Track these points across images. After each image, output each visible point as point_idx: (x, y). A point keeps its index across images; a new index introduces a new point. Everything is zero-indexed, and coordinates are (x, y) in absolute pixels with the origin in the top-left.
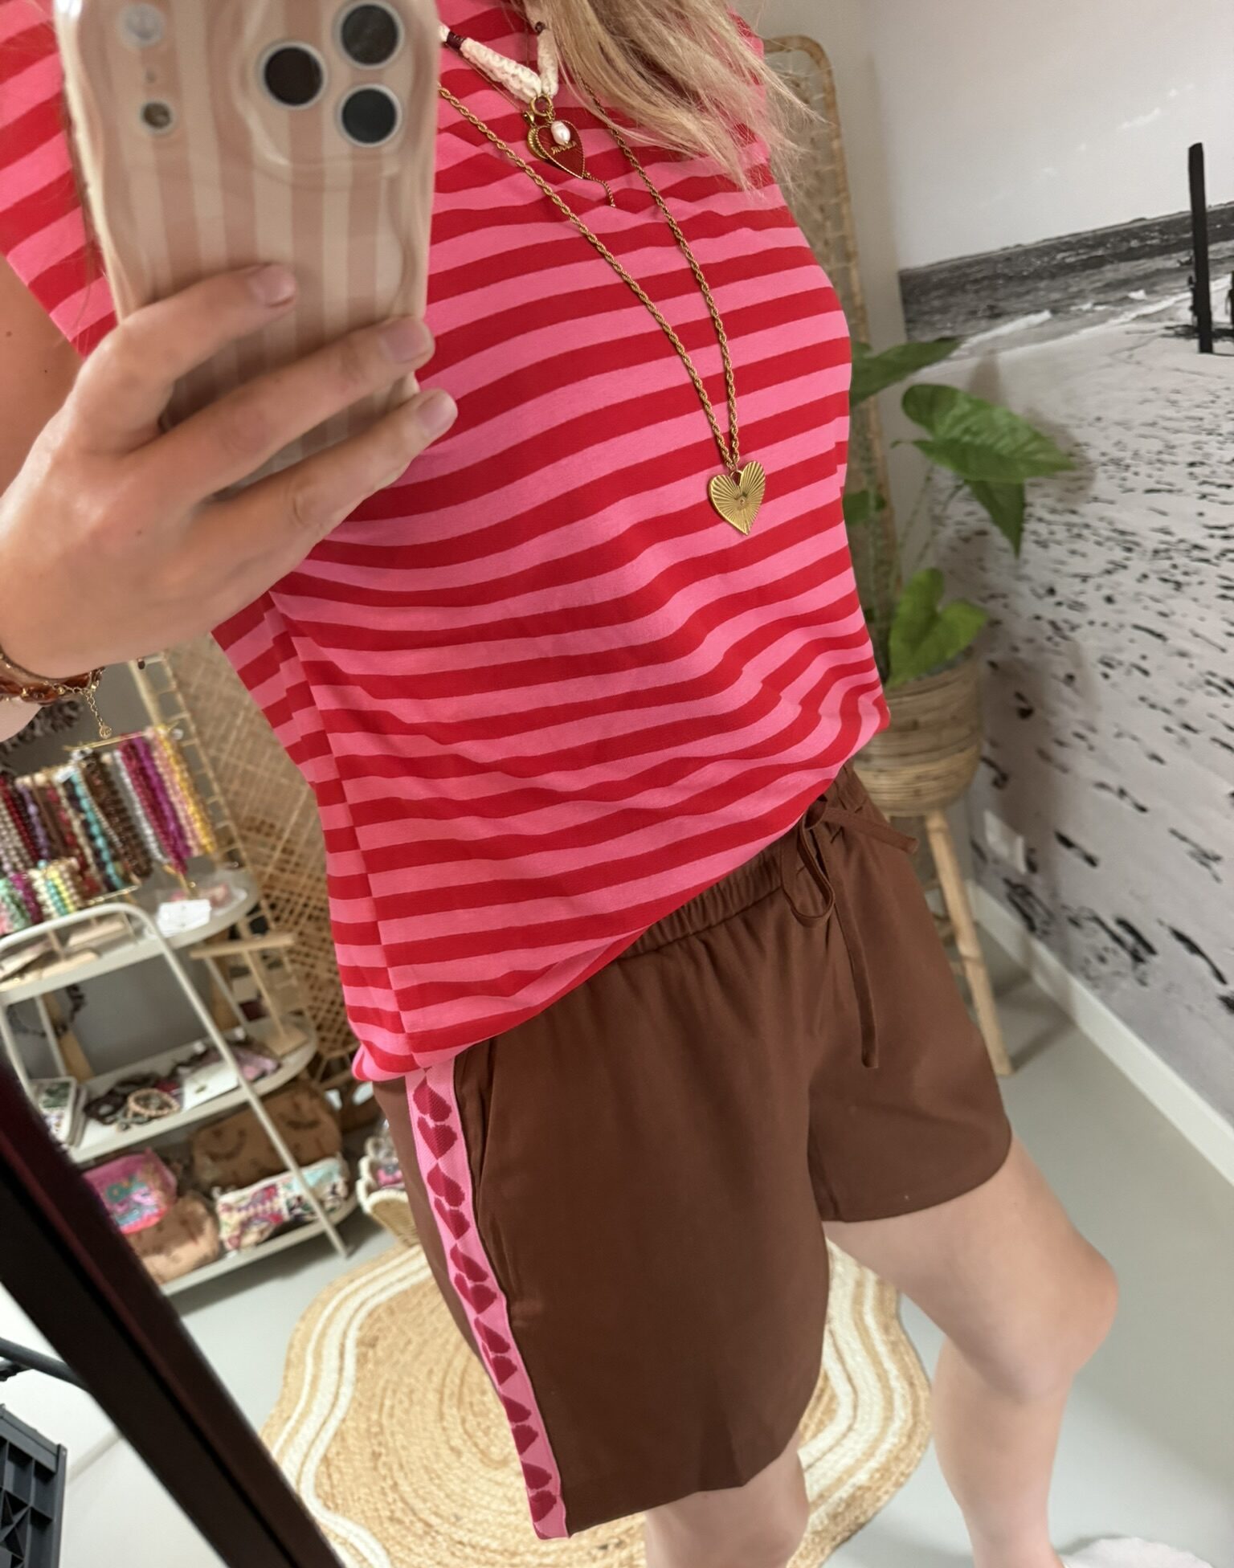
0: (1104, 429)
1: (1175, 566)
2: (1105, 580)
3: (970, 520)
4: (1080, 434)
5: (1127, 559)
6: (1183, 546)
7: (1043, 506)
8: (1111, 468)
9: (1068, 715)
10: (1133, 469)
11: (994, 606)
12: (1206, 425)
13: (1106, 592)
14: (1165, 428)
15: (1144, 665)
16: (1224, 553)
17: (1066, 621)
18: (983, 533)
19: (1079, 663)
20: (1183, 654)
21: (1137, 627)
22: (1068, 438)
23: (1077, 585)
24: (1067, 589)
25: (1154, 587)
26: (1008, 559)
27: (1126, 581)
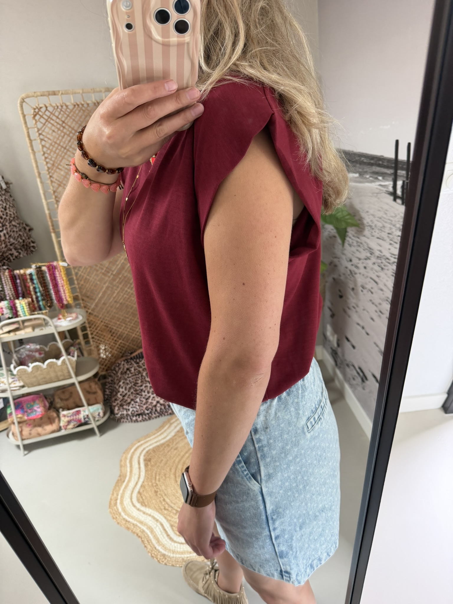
0: (368, 215)
1: (382, 263)
2: (364, 261)
3: (332, 231)
4: (363, 215)
5: (371, 257)
6: (384, 257)
7: (351, 234)
8: (369, 228)
9: (352, 301)
10: (374, 230)
11: (336, 260)
12: (393, 223)
13: (365, 265)
14: (383, 221)
15: (372, 290)
16: (394, 262)
17: (354, 271)
18: (335, 237)
19: (356, 284)
20: (382, 290)
21: (371, 278)
22: (360, 215)
23: (358, 261)
24: (355, 261)
25: (376, 267)
26: (340, 247)
27: (370, 263)
